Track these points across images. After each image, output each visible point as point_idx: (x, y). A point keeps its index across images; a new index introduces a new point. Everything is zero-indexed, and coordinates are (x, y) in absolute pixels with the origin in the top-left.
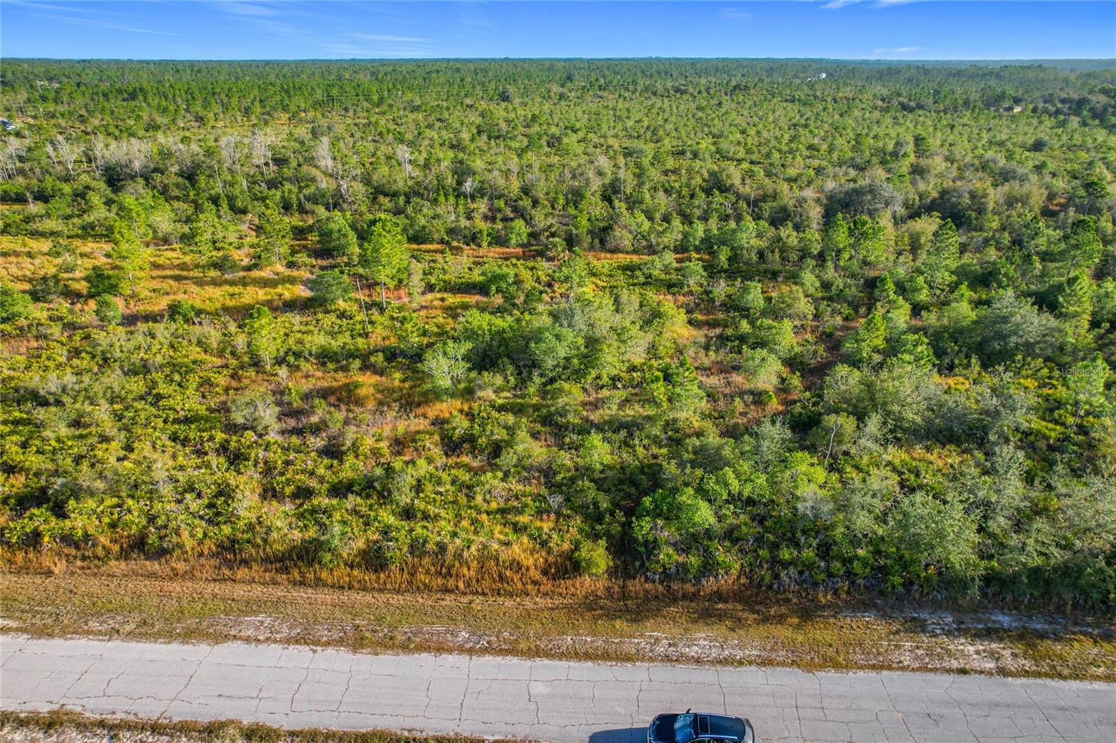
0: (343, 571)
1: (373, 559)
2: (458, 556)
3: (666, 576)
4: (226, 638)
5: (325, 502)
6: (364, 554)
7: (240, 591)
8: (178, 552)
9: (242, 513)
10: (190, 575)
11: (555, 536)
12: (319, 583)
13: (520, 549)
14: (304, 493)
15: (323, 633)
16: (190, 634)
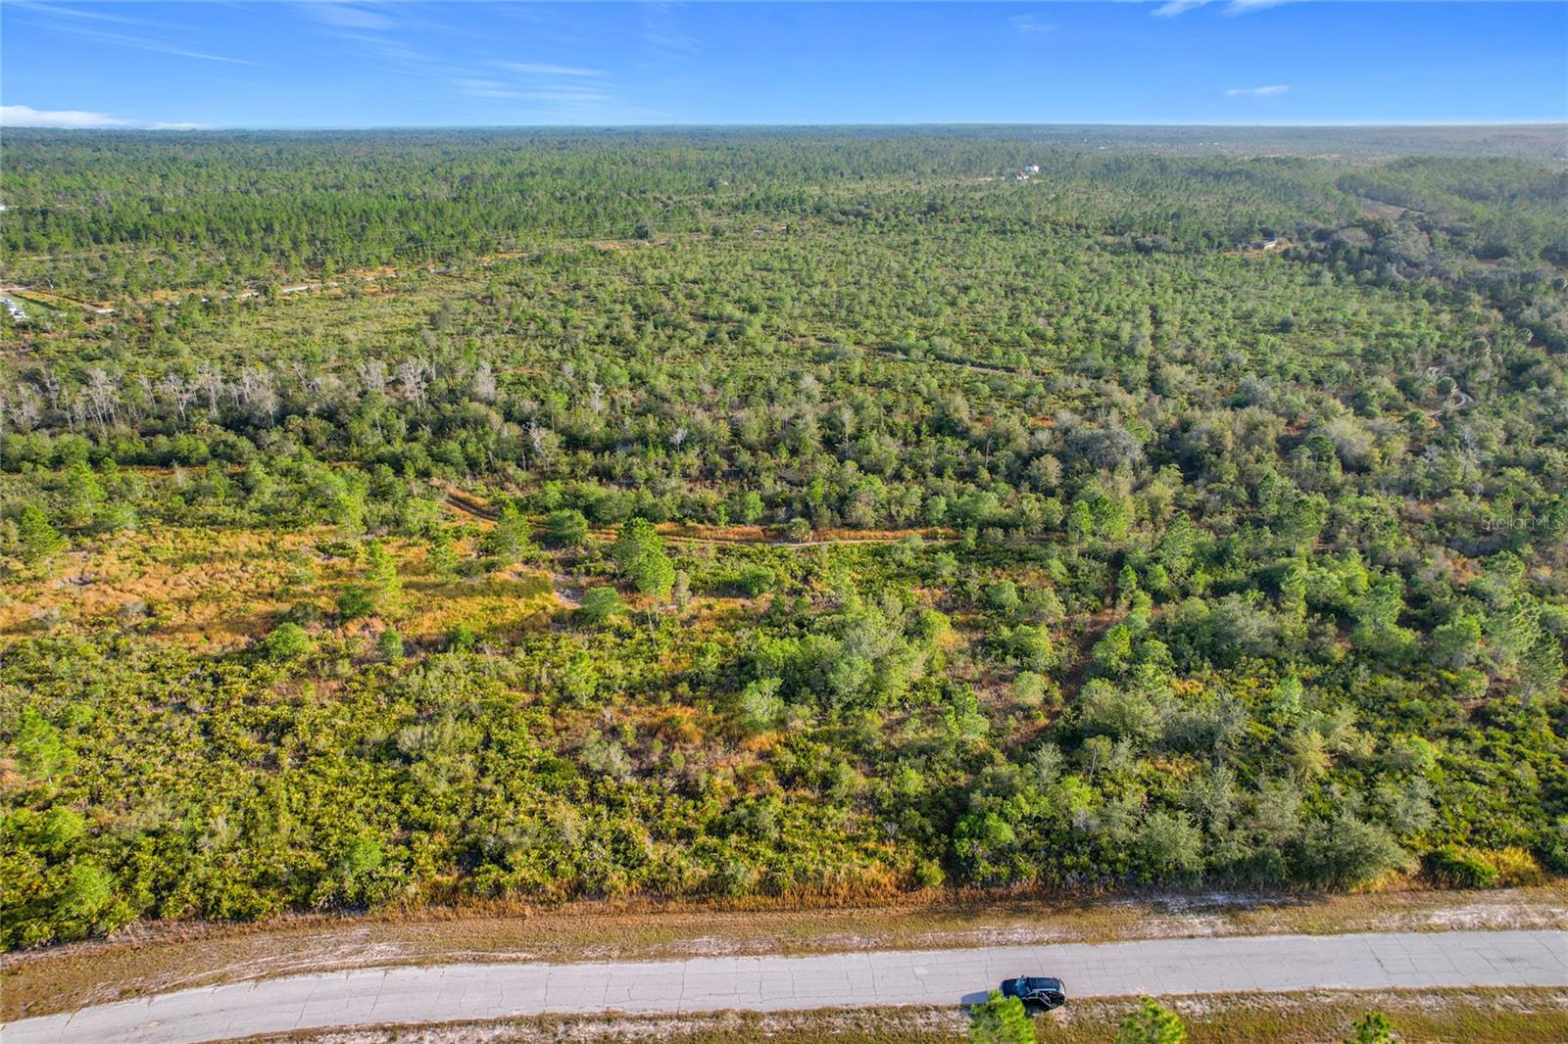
0: (748, 898)
1: (769, 887)
2: (833, 879)
3: (985, 883)
6: (760, 883)
7: (678, 920)
8: (614, 893)
10: (634, 910)
11: (898, 857)
12: (733, 909)
13: (874, 870)
15: (759, 947)
16: (662, 955)
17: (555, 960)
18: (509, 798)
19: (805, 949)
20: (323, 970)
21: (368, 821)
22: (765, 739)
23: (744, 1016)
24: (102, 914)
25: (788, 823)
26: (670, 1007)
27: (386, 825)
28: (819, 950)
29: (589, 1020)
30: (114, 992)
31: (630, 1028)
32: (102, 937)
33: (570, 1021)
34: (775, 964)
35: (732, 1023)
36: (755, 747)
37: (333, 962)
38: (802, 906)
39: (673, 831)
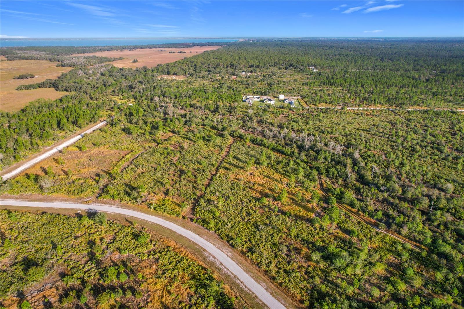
0: (276, 283)
1: (281, 284)
4: (259, 284)
5: (282, 271)
6: (280, 283)
7: (265, 279)
8: (261, 268)
9: (271, 267)
10: (261, 272)
11: (305, 297)
12: (273, 283)
13: (298, 295)
14: (280, 268)
15: (269, 290)
16: (257, 281)
17: (245, 271)
18: (264, 246)
19: (274, 296)
20: (223, 251)
21: (245, 236)
22: (312, 264)
23: (256, 296)
24: (211, 228)
25: (296, 278)
26: (249, 287)
27: (247, 238)
28: (276, 298)
29: (240, 281)
30: (205, 238)
31: (243, 285)
32: (210, 231)
33: (238, 279)
34: (268, 295)
35: (254, 295)
36: (309, 264)
37: (224, 251)
38: (283, 291)
39: (279, 267)
